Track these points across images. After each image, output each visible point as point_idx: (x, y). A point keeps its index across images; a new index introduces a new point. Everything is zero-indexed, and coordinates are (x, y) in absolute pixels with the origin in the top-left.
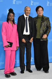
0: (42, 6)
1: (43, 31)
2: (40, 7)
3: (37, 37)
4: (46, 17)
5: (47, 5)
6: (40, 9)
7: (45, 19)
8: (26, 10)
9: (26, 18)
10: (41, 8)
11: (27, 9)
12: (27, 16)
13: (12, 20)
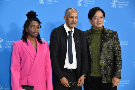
0: (101, 8)
1: (107, 60)
2: (99, 9)
3: (92, 75)
4: (111, 32)
5: (112, 5)
6: (99, 14)
7: (108, 35)
8: (68, 16)
9: (69, 32)
10: (100, 11)
11: (70, 14)
12: (71, 28)
13: (36, 35)
